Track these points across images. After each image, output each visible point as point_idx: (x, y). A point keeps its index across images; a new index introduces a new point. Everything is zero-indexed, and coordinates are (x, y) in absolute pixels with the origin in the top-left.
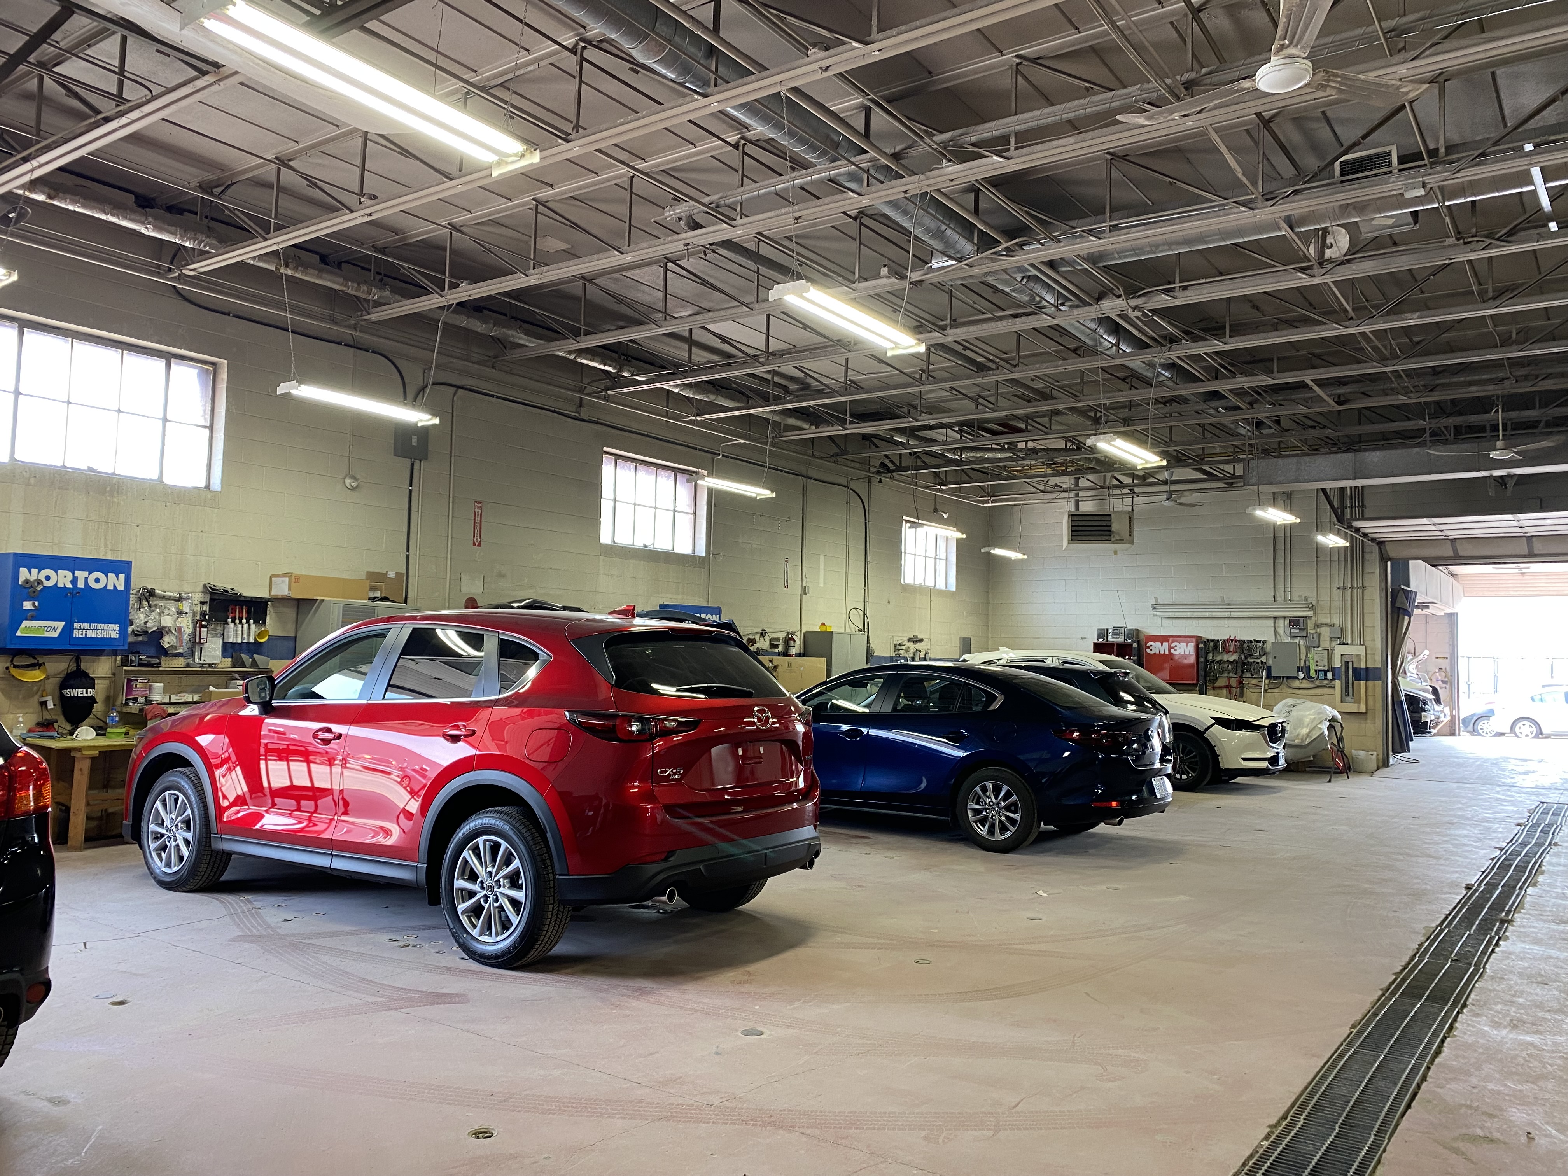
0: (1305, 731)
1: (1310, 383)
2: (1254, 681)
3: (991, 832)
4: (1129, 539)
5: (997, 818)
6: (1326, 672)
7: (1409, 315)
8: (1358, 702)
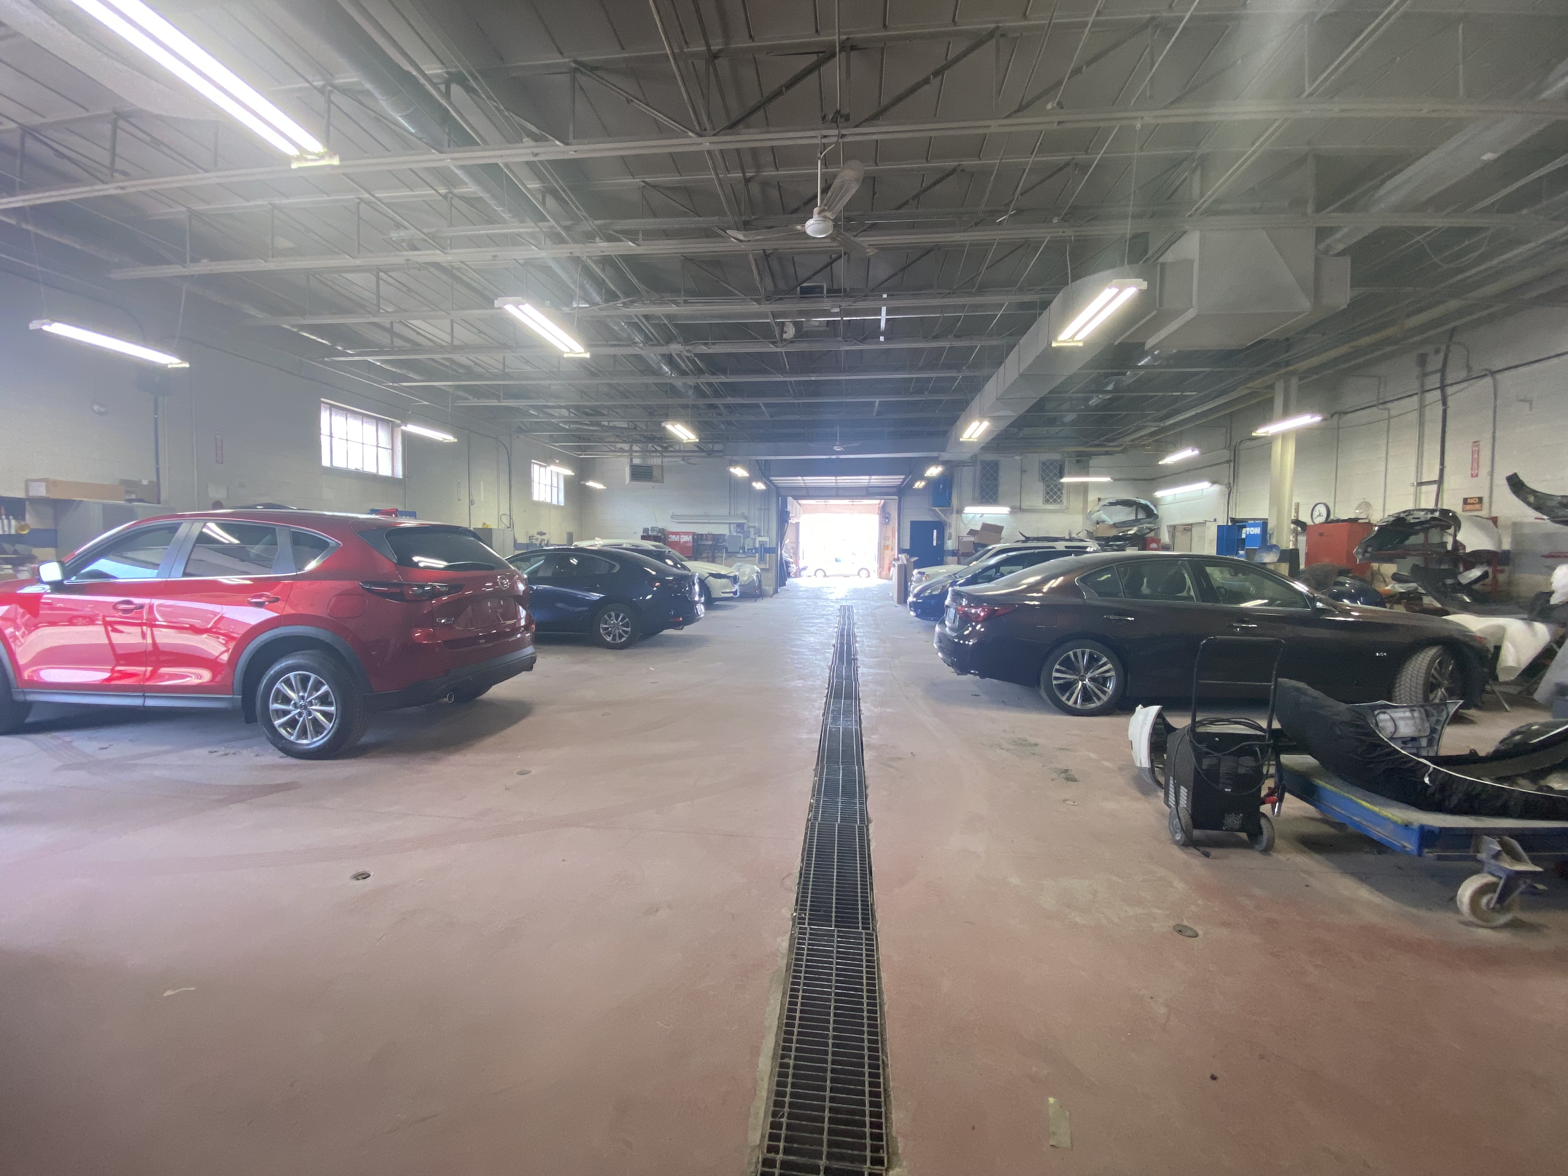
0: (746, 578)
1: (761, 405)
2: (719, 554)
3: (614, 639)
4: (661, 480)
5: (617, 631)
6: (752, 549)
7: (812, 374)
8: (766, 564)
